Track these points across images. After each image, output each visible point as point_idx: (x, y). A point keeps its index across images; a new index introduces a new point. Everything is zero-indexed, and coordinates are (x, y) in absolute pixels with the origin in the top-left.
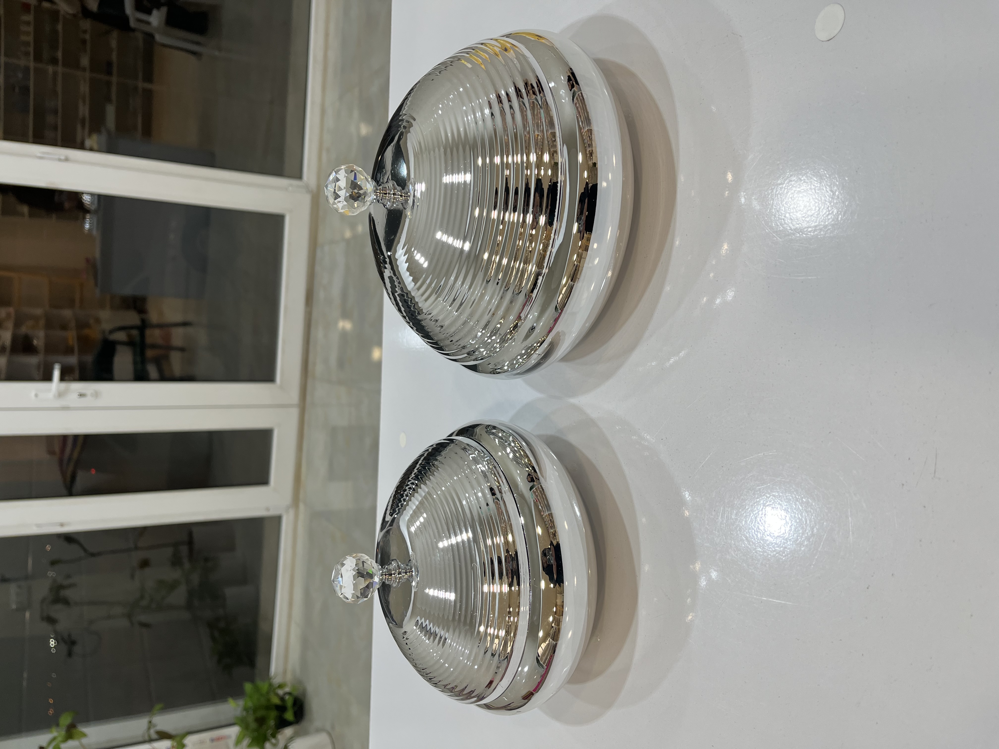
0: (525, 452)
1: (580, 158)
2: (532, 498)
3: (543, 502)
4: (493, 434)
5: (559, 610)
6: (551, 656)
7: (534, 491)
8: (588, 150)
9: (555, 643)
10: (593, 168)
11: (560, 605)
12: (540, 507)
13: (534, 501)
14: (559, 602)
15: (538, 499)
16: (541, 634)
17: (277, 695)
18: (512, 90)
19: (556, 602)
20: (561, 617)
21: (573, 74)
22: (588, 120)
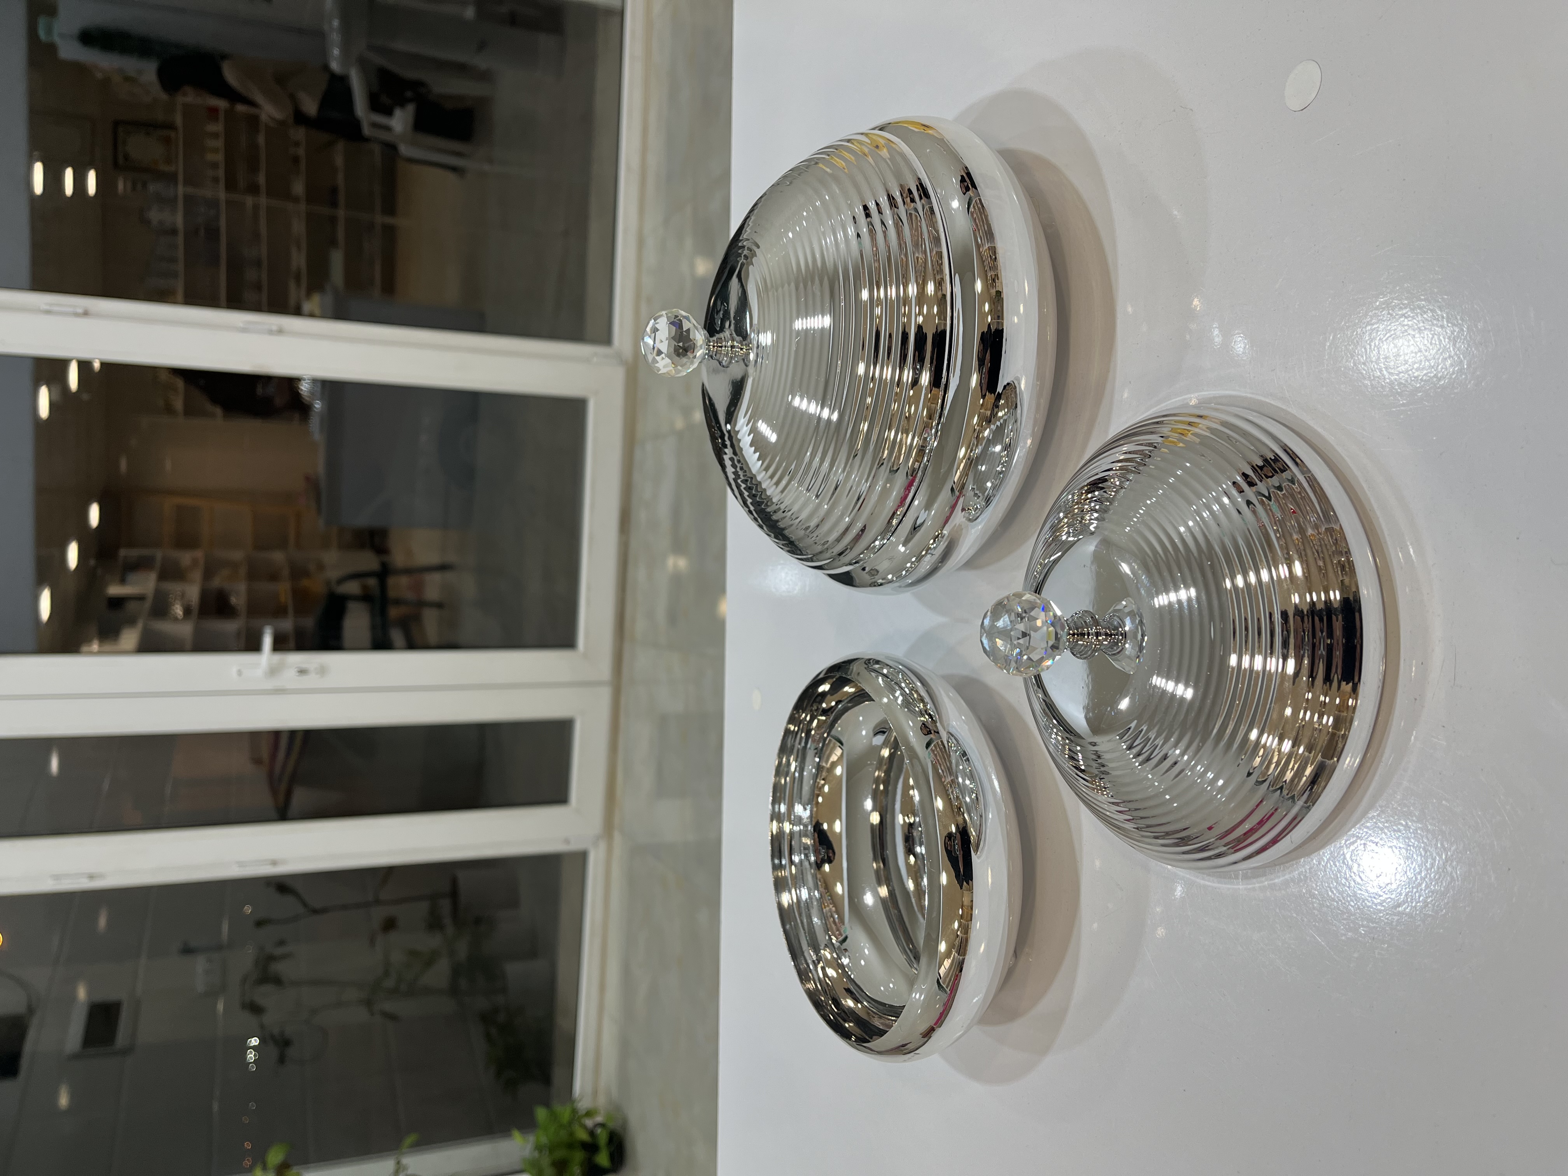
0: (919, 695)
1: (979, 286)
2: (929, 758)
3: (945, 764)
4: (875, 671)
5: (967, 913)
6: (957, 976)
7: (932, 749)
8: (989, 275)
9: (961, 958)
10: (997, 299)
11: (968, 906)
12: (940, 771)
13: (932, 762)
14: (966, 901)
15: (938, 760)
16: (943, 947)
17: (584, 1127)
18: (884, 201)
19: (963, 902)
20: (970, 922)
21: (969, 174)
22: (990, 235)
